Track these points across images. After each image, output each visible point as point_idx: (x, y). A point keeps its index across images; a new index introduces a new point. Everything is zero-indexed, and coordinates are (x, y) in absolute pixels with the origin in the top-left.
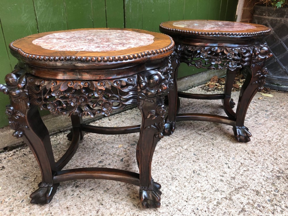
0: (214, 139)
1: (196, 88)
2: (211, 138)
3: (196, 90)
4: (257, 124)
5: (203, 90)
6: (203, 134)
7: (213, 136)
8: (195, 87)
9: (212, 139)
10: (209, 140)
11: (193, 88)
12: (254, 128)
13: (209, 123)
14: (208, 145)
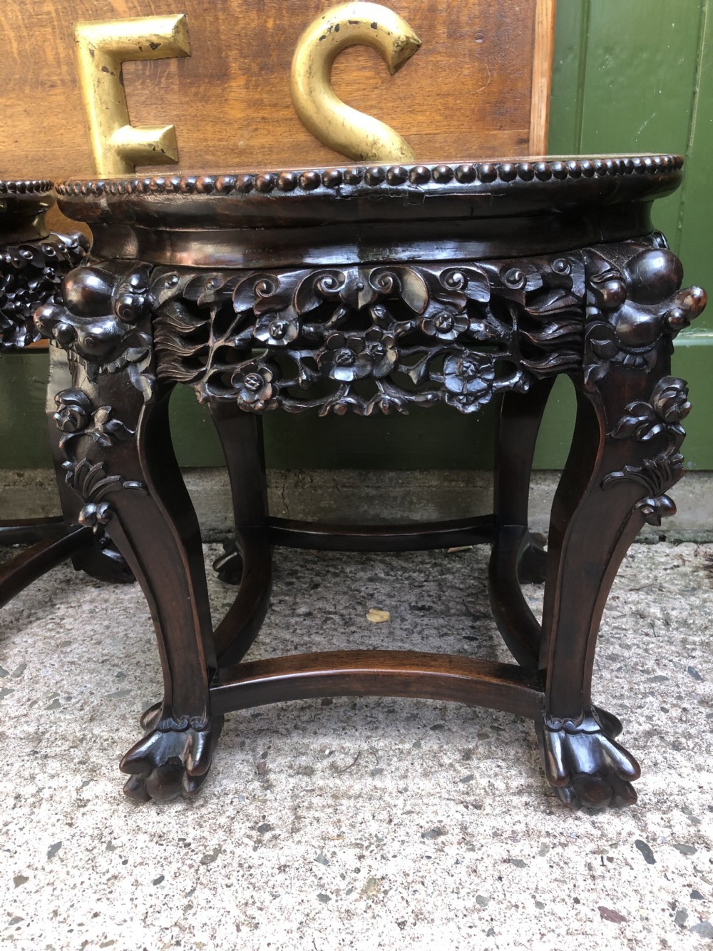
0: (268, 835)
1: (686, 550)
2: (272, 820)
3: (663, 560)
4: (681, 918)
5: (702, 573)
6: (272, 776)
7: (298, 818)
8: (678, 542)
9: (265, 828)
10: (236, 826)
11: (663, 547)
12: (612, 927)
13: (402, 742)
14: (188, 845)
